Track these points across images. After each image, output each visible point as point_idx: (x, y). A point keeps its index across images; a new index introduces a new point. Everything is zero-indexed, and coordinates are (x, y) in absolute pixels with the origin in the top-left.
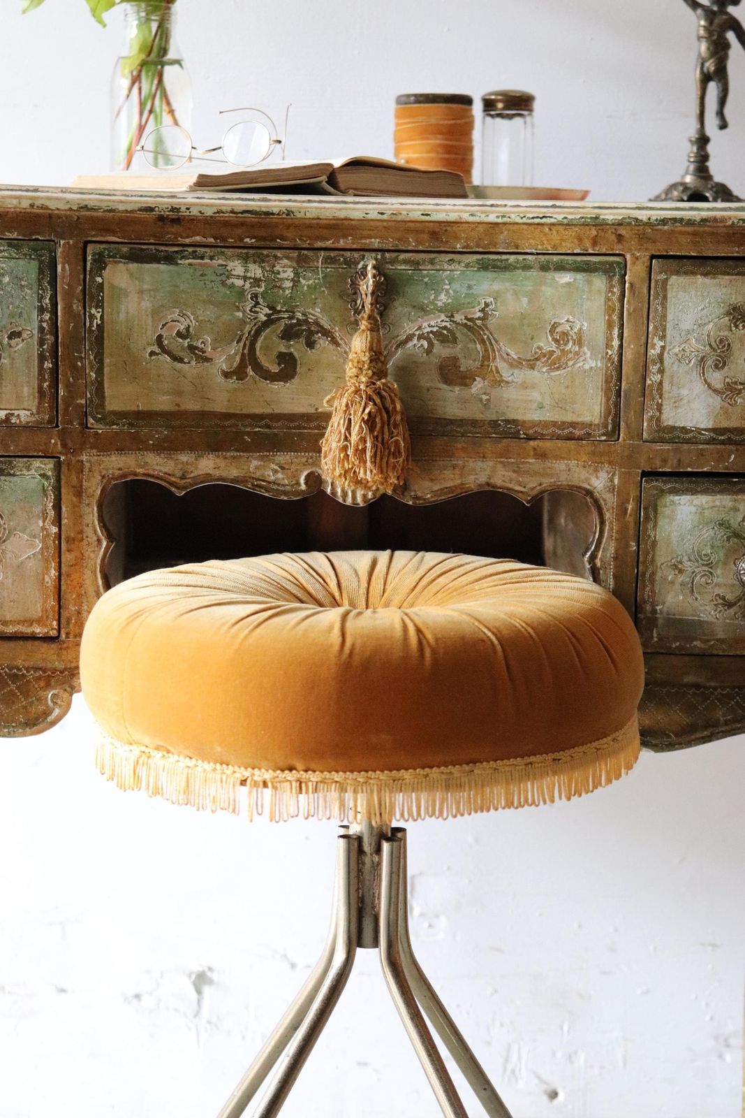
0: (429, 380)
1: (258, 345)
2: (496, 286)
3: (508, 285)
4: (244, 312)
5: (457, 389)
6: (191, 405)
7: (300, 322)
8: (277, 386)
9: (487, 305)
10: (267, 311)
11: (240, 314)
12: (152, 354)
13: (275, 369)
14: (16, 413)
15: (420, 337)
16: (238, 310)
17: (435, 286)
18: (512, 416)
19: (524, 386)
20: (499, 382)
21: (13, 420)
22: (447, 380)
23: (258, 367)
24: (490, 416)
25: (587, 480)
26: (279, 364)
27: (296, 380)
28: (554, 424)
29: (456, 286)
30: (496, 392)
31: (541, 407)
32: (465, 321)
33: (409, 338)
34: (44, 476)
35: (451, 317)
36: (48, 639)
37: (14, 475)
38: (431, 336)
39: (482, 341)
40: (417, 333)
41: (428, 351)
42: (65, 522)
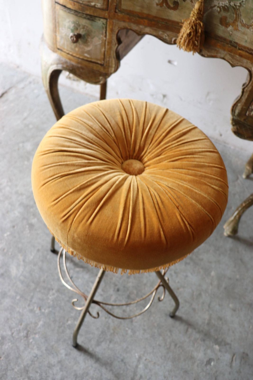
0: (216, 22)
5: (224, 27)
6: (145, 12)
8: (171, 11)
9: (242, 2)
13: (172, 6)
14: (97, 4)
15: (218, 7)
18: (236, 41)
19: (244, 33)
20: (237, 30)
21: (96, 6)
22: (221, 23)
23: (167, 4)
24: (230, 39)
25: (251, 68)
26: (174, 4)
27: (177, 11)
28: (248, 48)
30: (235, 32)
31: (246, 41)
32: (233, 5)
33: (215, 6)
34: (103, 24)
35: (230, 2)
36: (101, 65)
37: (95, 22)
38: (222, 7)
39: (236, 14)
40: (218, 5)
41: (219, 12)
42: (108, 37)
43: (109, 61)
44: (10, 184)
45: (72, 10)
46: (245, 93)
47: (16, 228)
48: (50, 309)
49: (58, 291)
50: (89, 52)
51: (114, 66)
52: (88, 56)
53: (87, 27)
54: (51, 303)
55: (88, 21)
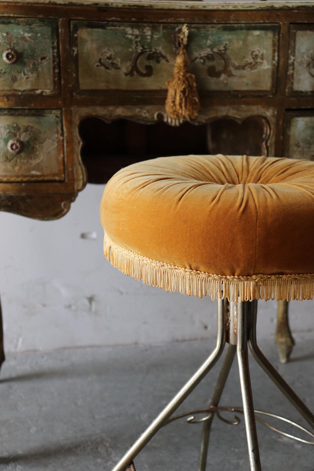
0: (204, 75)
1: (138, 62)
2: (230, 37)
3: (234, 36)
4: (132, 49)
5: (215, 79)
6: (113, 87)
7: (154, 53)
8: (145, 79)
9: (226, 44)
10: (141, 48)
11: (130, 50)
12: (97, 66)
13: (144, 72)
14: (45, 91)
15: (201, 58)
16: (130, 47)
17: (206, 37)
18: (235, 88)
19: (241, 77)
20: (230, 75)
21: (44, 94)
22: (210, 75)
23: (138, 71)
24: (228, 89)
25: (264, 113)
26: (146, 70)
27: (153, 77)
28: (252, 91)
29: (214, 37)
30: (231, 80)
31: (247, 84)
32: (218, 52)
33: (196, 58)
34: (57, 116)
35: (212, 49)
36: (60, 182)
37: (45, 116)
38: (205, 58)
39: (224, 59)
40: (199, 56)
41: (204, 63)
42: (65, 135)
43: (72, 171)
45: (5, 109)
50: (38, 167)
51: (81, 177)
52: (38, 173)
53: (32, 127)
55: (33, 118)
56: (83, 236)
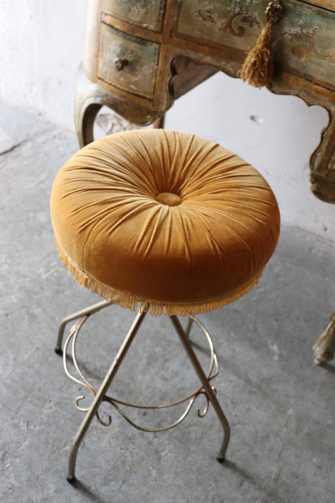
0: (288, 51)
1: (233, 21)
2: (321, 23)
3: (325, 24)
4: (231, 8)
5: (296, 58)
6: (206, 37)
7: (250, 17)
8: (236, 38)
9: (316, 29)
10: (239, 9)
11: (229, 8)
12: (196, 16)
13: (237, 31)
14: (150, 26)
15: (290, 34)
16: (229, 6)
17: (300, 16)
18: (311, 74)
19: (319, 65)
20: (311, 60)
21: (149, 28)
22: (293, 52)
23: (231, 29)
24: (304, 71)
25: (330, 106)
26: (239, 30)
27: (243, 38)
28: (325, 83)
29: (307, 18)
30: (309, 64)
31: (322, 74)
32: (306, 33)
33: (285, 33)
34: (156, 49)
35: (302, 30)
36: (150, 100)
37: (146, 46)
38: (293, 35)
39: (310, 43)
40: (289, 32)
41: (291, 40)
42: (160, 66)
43: (160, 95)
44: (9, 261)
45: (121, 31)
46: (324, 139)
47: (9, 317)
48: (43, 427)
49: (58, 404)
50: (135, 83)
51: (165, 102)
52: (135, 88)
53: (136, 52)
54: (46, 418)
55: (138, 46)
56: (253, 118)
